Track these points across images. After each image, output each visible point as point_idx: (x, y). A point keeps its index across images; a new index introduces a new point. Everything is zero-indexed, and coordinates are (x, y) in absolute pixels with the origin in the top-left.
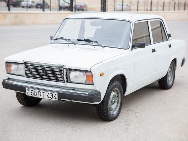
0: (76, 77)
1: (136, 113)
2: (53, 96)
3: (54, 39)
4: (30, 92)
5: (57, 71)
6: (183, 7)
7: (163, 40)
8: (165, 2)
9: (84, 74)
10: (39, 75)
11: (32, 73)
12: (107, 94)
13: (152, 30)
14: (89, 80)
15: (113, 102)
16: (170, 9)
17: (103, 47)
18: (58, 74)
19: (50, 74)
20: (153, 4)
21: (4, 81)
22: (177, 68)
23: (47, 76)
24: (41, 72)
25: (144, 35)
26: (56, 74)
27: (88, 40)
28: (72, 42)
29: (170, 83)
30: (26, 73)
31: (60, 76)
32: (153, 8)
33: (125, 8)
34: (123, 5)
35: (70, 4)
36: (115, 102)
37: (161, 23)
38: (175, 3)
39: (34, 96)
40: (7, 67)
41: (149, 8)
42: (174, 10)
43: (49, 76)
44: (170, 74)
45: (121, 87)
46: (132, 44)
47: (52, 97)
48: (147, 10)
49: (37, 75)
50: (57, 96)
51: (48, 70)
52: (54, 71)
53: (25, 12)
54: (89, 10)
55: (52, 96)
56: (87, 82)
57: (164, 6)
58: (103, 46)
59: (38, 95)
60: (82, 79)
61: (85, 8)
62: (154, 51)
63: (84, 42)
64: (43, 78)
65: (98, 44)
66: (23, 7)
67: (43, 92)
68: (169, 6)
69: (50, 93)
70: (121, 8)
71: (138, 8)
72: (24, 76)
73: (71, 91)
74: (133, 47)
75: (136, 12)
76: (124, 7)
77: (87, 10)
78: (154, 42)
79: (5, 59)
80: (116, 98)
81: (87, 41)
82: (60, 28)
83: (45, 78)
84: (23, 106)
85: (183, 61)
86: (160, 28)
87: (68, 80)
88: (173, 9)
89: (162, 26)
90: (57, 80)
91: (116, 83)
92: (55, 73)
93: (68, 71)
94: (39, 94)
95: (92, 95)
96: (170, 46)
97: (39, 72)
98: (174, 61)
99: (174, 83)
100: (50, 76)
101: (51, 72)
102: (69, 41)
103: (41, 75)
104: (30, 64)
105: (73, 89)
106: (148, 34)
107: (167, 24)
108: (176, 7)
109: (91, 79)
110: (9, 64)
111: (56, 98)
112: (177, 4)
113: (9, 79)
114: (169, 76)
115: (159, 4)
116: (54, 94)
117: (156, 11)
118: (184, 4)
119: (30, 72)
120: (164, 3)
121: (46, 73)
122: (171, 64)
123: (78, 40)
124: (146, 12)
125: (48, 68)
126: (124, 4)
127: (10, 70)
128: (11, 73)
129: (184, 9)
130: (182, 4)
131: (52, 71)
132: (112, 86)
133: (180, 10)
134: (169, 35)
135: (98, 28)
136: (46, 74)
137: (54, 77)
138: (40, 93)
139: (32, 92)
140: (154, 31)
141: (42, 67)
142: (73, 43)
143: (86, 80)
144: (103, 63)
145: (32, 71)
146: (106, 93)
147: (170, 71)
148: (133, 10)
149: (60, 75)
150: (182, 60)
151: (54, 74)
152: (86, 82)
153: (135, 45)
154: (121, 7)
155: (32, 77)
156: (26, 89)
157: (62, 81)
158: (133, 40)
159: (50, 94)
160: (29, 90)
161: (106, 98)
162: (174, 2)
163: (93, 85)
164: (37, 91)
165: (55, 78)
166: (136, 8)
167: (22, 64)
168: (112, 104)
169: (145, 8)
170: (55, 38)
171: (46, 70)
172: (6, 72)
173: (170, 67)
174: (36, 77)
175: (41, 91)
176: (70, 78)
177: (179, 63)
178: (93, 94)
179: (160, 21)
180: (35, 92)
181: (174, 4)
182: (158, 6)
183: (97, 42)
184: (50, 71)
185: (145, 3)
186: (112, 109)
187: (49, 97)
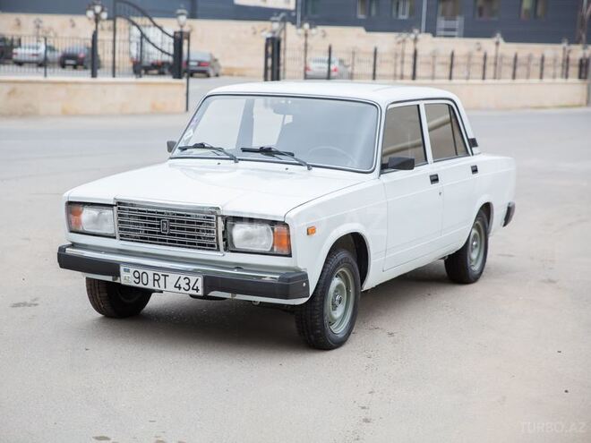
0: (248, 237)
1: (391, 334)
2: (191, 285)
3: (180, 148)
4: (130, 275)
5: (201, 224)
6: (510, 70)
7: (457, 154)
8: (456, 54)
9: (268, 230)
10: (155, 233)
11: (136, 227)
12: (322, 282)
13: (430, 130)
14: (280, 245)
15: (337, 303)
16: (469, 73)
17: (310, 167)
18: (203, 231)
19: (183, 229)
20: (418, 60)
21: (62, 249)
22: (492, 230)
23: (174, 235)
24: (159, 226)
25: (409, 143)
26: (198, 230)
27: (270, 149)
28: (228, 155)
29: (476, 268)
30: (120, 229)
31: (208, 235)
32: (419, 72)
33: (335, 70)
34: (329, 62)
35: (174, 56)
36: (340, 302)
37: (452, 110)
38: (485, 58)
39: (141, 285)
40: (71, 216)
41: (408, 71)
42: (484, 78)
43: (179, 235)
44: (474, 243)
45: (356, 265)
46: (381, 161)
47: (187, 287)
48: (402, 77)
49: (150, 232)
50: (200, 285)
51: (178, 221)
52: (193, 223)
53: (41, 78)
54: (223, 75)
55: (188, 284)
56: (275, 250)
57: (452, 66)
58: (308, 166)
59: (151, 282)
60: (264, 243)
61: (213, 67)
62: (435, 179)
63: (259, 154)
64: (165, 241)
65: (297, 160)
66: (20, 64)
67: (165, 276)
68: (469, 65)
69: (183, 277)
70: (326, 70)
71: (374, 70)
72: (115, 238)
73: (235, 272)
74: (384, 167)
75: (371, 81)
76: (332, 67)
77: (217, 75)
78: (433, 157)
79: (66, 194)
80: (342, 294)
81: (267, 151)
82: (195, 119)
83: (170, 241)
84: (101, 319)
85: (510, 211)
86: (450, 125)
87: (229, 246)
88: (480, 75)
89: (453, 120)
90: (199, 244)
91: (342, 255)
92: (195, 227)
93: (229, 223)
94: (155, 280)
95: (289, 280)
96: (475, 170)
97: (154, 226)
98: (486, 209)
99: (485, 270)
100: (184, 236)
101: (185, 226)
102: (219, 153)
103: (160, 233)
104: (132, 205)
105: (239, 266)
106: (421, 140)
107: (469, 117)
108: (490, 70)
109: (285, 242)
110: (75, 208)
111: (197, 290)
112: (490, 61)
113: (73, 245)
114: (472, 249)
115: (439, 60)
116: (193, 279)
117: (429, 81)
118: (512, 61)
119: (131, 227)
120: (452, 56)
121: (173, 228)
122: (477, 216)
123: (244, 150)
124: (399, 81)
125: (178, 215)
126: (333, 59)
127: (78, 223)
128: (81, 229)
129: (514, 77)
130: (505, 61)
131: (188, 222)
132: (334, 262)
133: (499, 79)
134: (473, 143)
135: (286, 123)
136: (172, 231)
137: (194, 237)
138: (157, 277)
139: (137, 275)
140: (434, 132)
141: (163, 213)
142: (233, 158)
143: (273, 245)
144: (312, 203)
145: (134, 224)
146: (320, 279)
147: (475, 236)
148: (360, 77)
149: (207, 232)
150: (506, 209)
151: (193, 230)
152: (272, 248)
153: (387, 164)
154: (326, 65)
155: (135, 237)
156: (122, 268)
157: (213, 246)
158: (383, 155)
159: (182, 279)
160: (128, 271)
161: (320, 291)
162: (482, 54)
163: (290, 255)
164: (150, 273)
165: (197, 241)
166: (370, 71)
167: (111, 206)
168: (335, 306)
169: (395, 70)
170: (182, 144)
171: (173, 221)
172: (66, 229)
173: (476, 226)
174: (146, 239)
175: (160, 274)
176: (232, 239)
177: (498, 214)
178: (290, 277)
179: (449, 105)
180: (145, 275)
181: (481, 61)
182: (434, 67)
183: (292, 155)
184: (183, 222)
185: (396, 55)
186: (333, 319)
187: (180, 288)
